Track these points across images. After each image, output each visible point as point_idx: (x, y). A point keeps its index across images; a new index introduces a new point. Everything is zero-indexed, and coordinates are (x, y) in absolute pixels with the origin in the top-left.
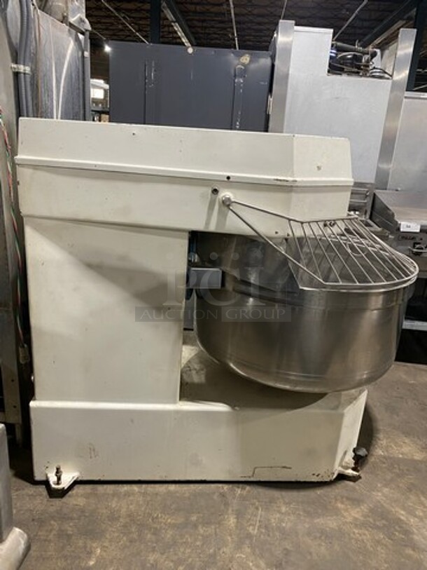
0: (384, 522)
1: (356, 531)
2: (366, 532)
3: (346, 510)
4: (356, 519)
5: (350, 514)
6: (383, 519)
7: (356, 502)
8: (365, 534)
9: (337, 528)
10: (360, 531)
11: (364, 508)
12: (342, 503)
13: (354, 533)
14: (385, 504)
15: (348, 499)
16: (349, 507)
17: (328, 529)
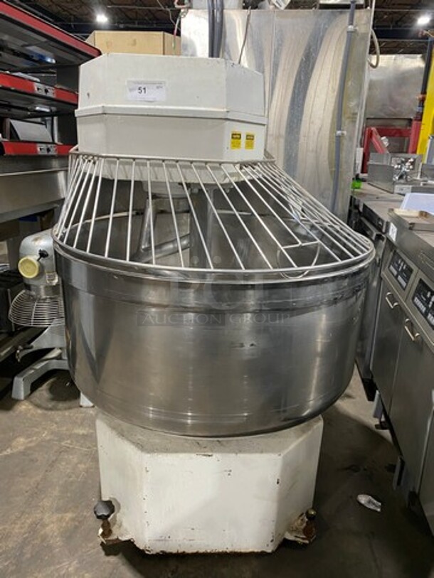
0: (28, 556)
1: (29, 521)
2: (23, 531)
3: (60, 520)
4: (44, 526)
5: (53, 522)
6: (32, 556)
7: (68, 535)
8: (21, 528)
9: (41, 504)
10: (26, 525)
11: (57, 542)
12: (73, 519)
13: (27, 518)
14: (52, 568)
15: (76, 527)
16: (64, 524)
17: (43, 496)
